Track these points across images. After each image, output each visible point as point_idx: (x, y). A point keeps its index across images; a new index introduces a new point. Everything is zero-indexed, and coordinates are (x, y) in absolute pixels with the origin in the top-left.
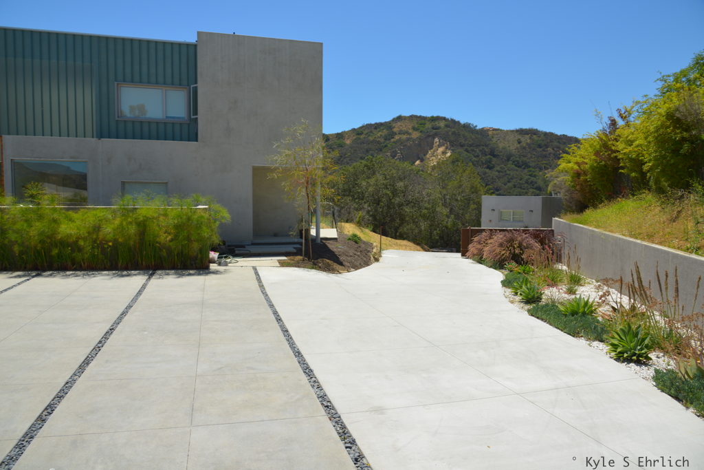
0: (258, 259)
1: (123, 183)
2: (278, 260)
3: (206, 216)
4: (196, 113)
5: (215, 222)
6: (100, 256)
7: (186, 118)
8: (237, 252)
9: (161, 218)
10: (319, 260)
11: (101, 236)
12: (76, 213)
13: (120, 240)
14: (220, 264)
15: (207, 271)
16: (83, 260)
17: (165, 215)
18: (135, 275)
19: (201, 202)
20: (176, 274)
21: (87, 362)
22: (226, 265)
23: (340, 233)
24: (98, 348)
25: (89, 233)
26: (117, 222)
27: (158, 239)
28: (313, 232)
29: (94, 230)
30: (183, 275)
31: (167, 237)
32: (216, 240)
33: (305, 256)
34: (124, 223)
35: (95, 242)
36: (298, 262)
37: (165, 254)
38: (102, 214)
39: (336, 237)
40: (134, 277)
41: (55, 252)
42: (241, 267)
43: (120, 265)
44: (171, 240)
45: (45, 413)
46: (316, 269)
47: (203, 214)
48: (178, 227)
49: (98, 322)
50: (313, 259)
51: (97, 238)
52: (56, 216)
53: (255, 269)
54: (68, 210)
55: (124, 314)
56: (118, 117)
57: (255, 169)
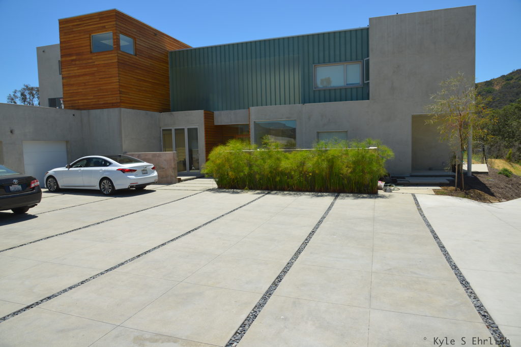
0: (416, 188)
1: (318, 133)
2: (433, 190)
3: (376, 154)
4: (368, 78)
5: (383, 159)
6: (304, 182)
7: (361, 83)
8: (399, 182)
9: (344, 157)
10: (471, 191)
11: (305, 169)
12: (290, 154)
13: (317, 172)
14: (385, 191)
15: (376, 196)
16: (294, 184)
17: (347, 154)
18: (326, 196)
19: (372, 144)
20: (353, 196)
21: (299, 252)
22: (391, 192)
23: (489, 168)
24: (306, 243)
25: (297, 166)
26: (315, 159)
27: (341, 172)
28: (465, 167)
29: (301, 165)
30: (359, 198)
31: (348, 170)
32: (383, 172)
33: (458, 187)
34: (320, 160)
35: (301, 172)
36: (451, 191)
37: (346, 182)
38: (306, 154)
39: (487, 171)
40: (326, 197)
41: (278, 179)
42: (402, 194)
43: (316, 189)
44: (351, 172)
45: (277, 281)
46: (468, 198)
47: (373, 153)
48: (356, 163)
49: (305, 226)
50: (464, 189)
51: (303, 170)
52: (279, 156)
53: (414, 195)
54: (285, 152)
55: (320, 222)
56: (315, 88)
57: (414, 117)
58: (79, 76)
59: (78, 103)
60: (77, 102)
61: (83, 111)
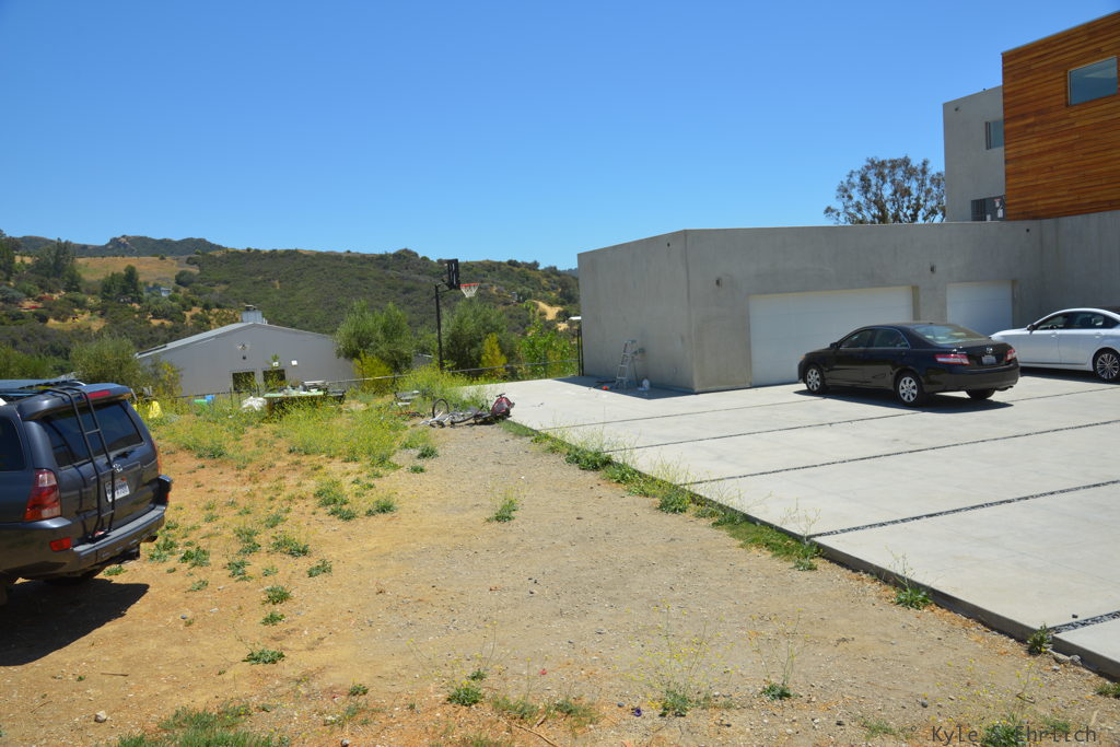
58: (1040, 154)
59: (1037, 205)
60: (1033, 204)
61: (1045, 222)
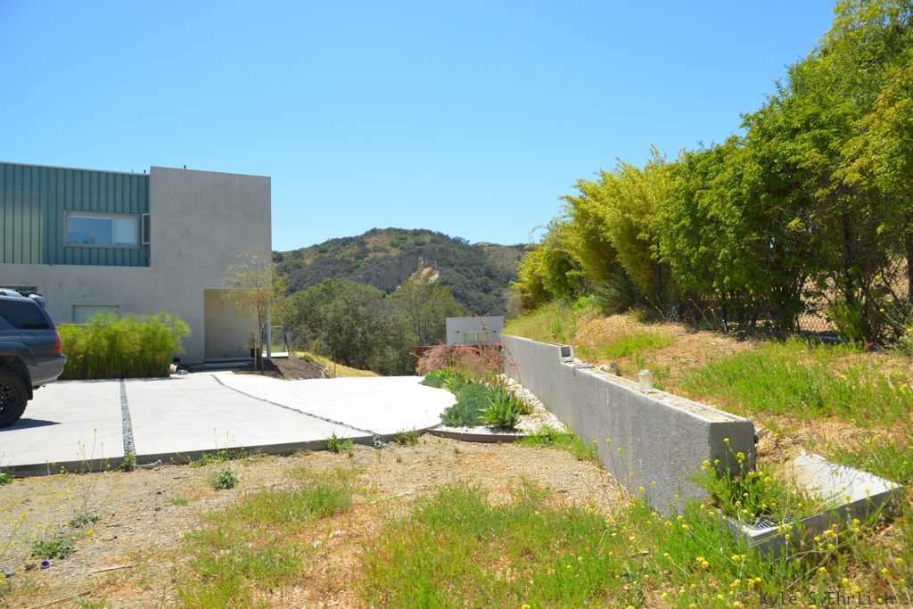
1: (74, 306)
2: (232, 372)
4: (147, 239)
5: (178, 336)
7: (136, 244)
9: (130, 333)
11: (75, 347)
13: (90, 352)
14: (179, 374)
15: (169, 378)
17: (133, 330)
20: (141, 380)
23: (290, 354)
26: (90, 336)
27: (126, 351)
30: (148, 381)
31: (135, 349)
33: (256, 368)
34: (97, 337)
36: (251, 372)
37: (132, 363)
39: (287, 356)
40: (106, 382)
42: (199, 375)
43: (89, 375)
44: (140, 351)
46: (267, 376)
48: (146, 340)
53: (214, 377)
56: (66, 243)
57: (207, 292)
